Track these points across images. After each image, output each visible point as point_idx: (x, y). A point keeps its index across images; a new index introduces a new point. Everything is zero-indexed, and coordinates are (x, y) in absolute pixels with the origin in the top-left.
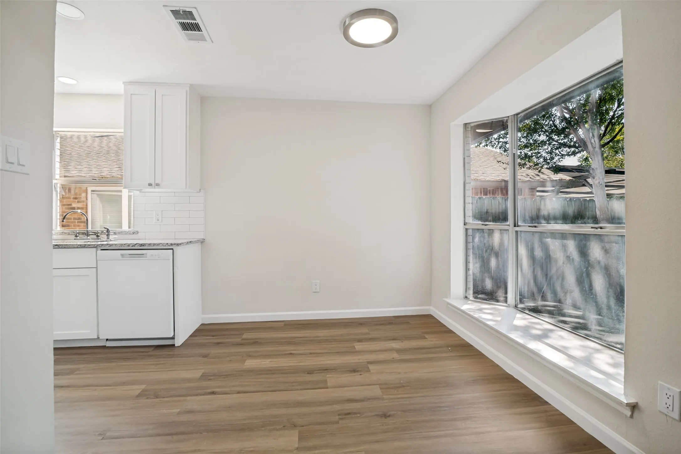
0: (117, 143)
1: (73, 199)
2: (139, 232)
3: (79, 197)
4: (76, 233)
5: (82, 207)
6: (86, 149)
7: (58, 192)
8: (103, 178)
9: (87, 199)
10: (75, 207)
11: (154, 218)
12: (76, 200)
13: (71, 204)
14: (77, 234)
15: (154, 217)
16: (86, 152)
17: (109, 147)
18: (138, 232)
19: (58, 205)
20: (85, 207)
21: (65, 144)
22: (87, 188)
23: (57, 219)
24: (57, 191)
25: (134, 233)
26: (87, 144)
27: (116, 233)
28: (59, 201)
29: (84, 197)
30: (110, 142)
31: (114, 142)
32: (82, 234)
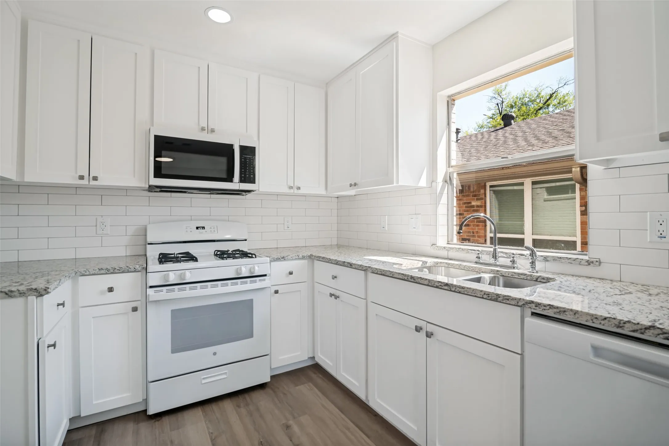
0: (513, 131)
1: (472, 196)
2: (601, 261)
3: (478, 194)
4: (478, 252)
5: (481, 205)
6: (483, 144)
7: (455, 186)
8: (504, 168)
9: (485, 196)
10: (474, 206)
11: (648, 231)
12: (475, 198)
13: (471, 202)
14: (478, 254)
15: (648, 229)
16: (484, 146)
17: (506, 137)
18: (600, 263)
19: (455, 204)
20: (484, 204)
21: (465, 144)
22: (485, 183)
23: (453, 225)
24: (453, 184)
25: (589, 263)
26: (484, 140)
27: (548, 259)
28: (455, 199)
29: (482, 194)
30: (505, 133)
31: (510, 132)
32: (487, 254)
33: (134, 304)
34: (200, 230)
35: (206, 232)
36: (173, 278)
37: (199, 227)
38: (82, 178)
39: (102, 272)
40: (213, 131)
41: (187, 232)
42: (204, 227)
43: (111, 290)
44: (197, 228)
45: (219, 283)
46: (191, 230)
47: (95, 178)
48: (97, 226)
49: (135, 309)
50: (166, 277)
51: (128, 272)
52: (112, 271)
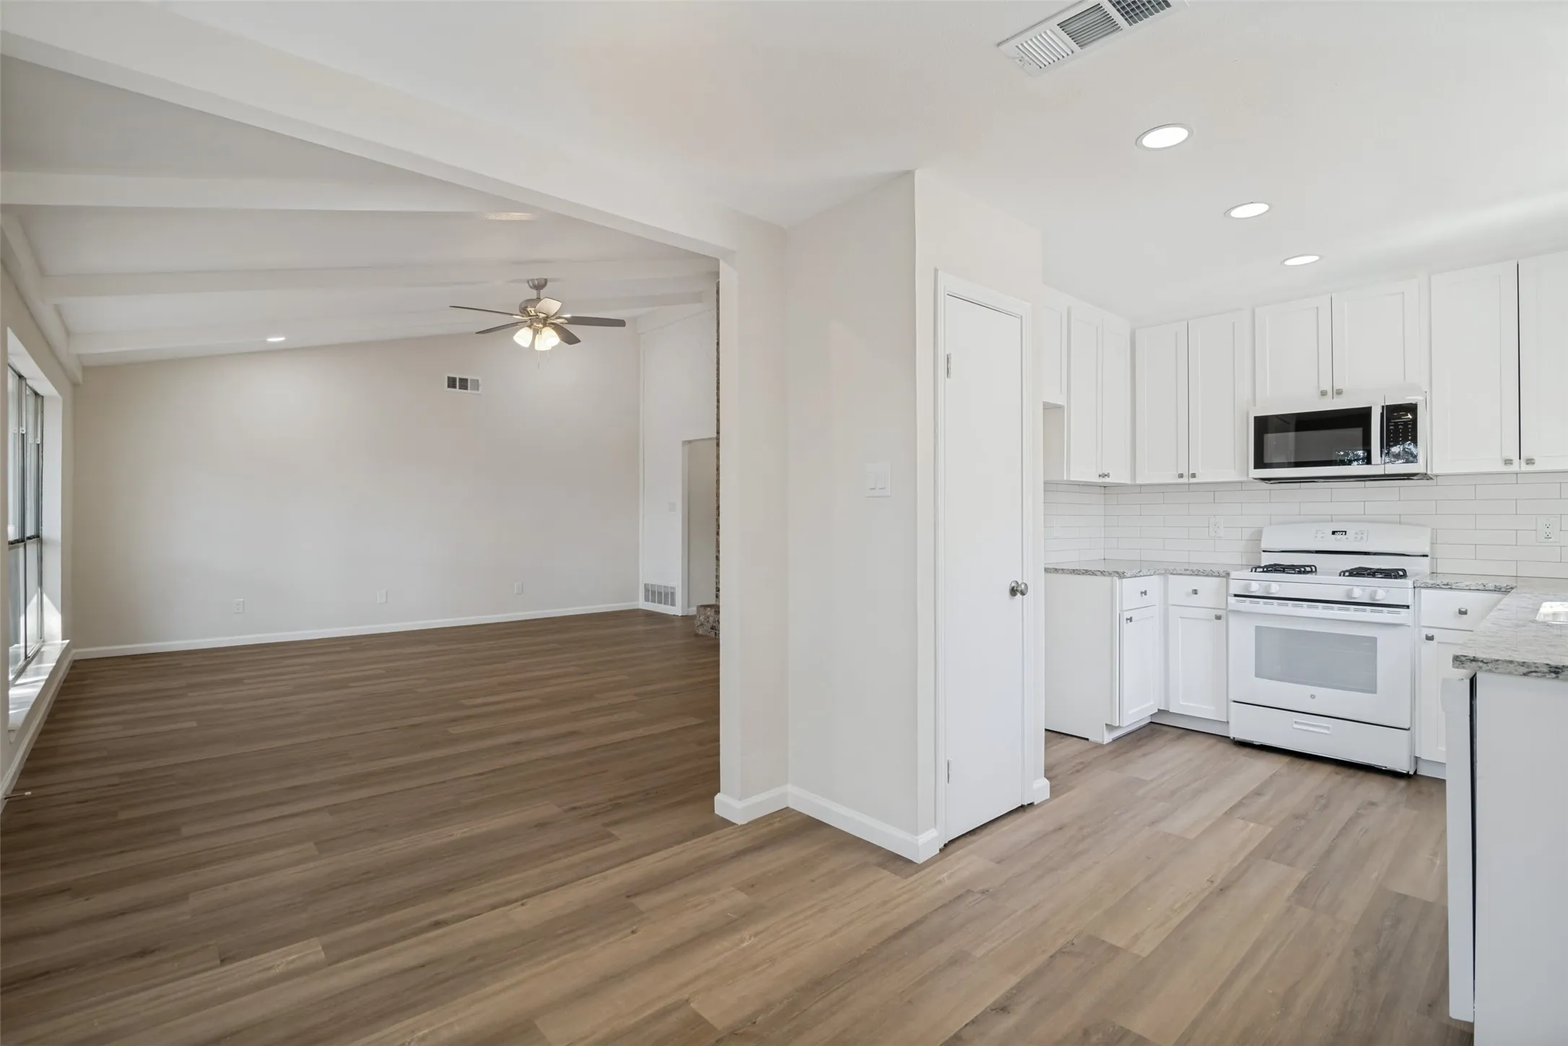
33: (1219, 612)
34: (1338, 536)
35: (1347, 539)
36: (1255, 588)
37: (1337, 532)
38: (1181, 476)
39: (1188, 572)
40: (1339, 392)
41: (1316, 537)
42: (1346, 532)
43: (1195, 592)
44: (1334, 533)
45: (1352, 607)
46: (1323, 535)
47: (1194, 476)
48: (1210, 528)
49: (1218, 618)
50: (1247, 587)
51: (1212, 576)
52: (1196, 573)
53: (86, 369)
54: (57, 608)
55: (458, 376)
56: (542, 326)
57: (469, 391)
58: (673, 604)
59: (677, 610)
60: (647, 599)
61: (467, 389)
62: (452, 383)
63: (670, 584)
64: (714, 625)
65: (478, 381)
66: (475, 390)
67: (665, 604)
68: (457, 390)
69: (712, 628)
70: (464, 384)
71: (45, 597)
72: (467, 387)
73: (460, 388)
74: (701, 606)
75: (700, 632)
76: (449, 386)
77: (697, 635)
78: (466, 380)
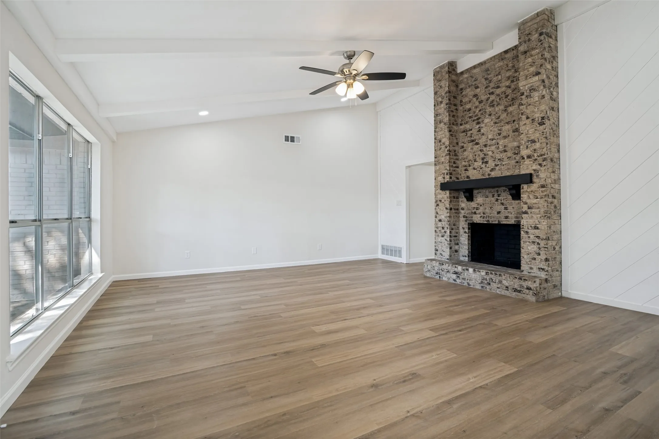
53: (118, 134)
54: (98, 256)
55: (290, 135)
56: (353, 81)
57: (295, 143)
58: (400, 256)
59: (403, 260)
60: (383, 253)
61: (294, 142)
62: (287, 139)
63: (397, 245)
64: (439, 271)
65: (299, 137)
66: (298, 142)
67: (395, 256)
68: (289, 142)
69: (437, 273)
70: (293, 139)
71: (93, 249)
72: (294, 140)
73: (291, 142)
74: (428, 260)
75: (428, 275)
76: (285, 141)
77: (426, 277)
78: (294, 137)
